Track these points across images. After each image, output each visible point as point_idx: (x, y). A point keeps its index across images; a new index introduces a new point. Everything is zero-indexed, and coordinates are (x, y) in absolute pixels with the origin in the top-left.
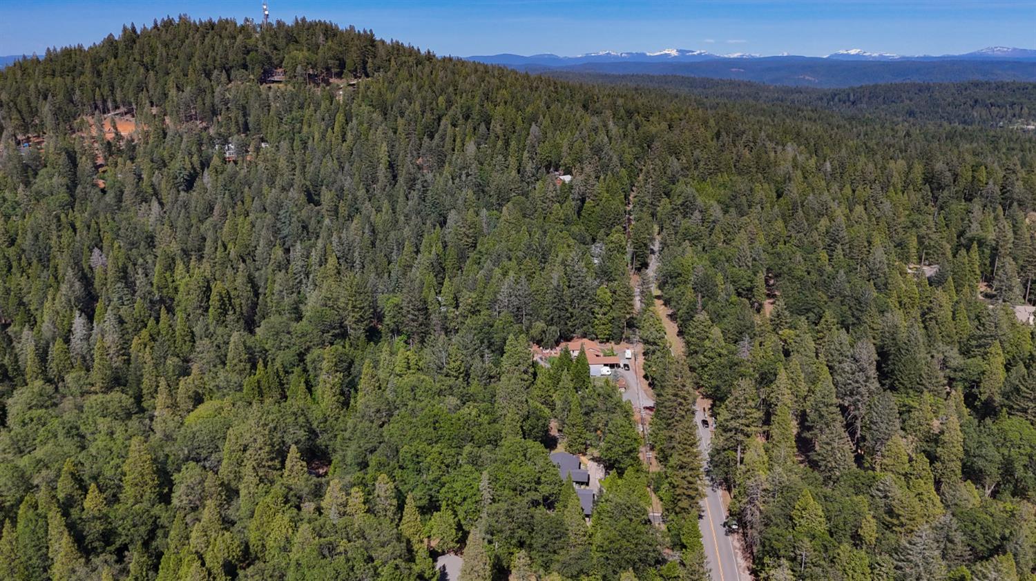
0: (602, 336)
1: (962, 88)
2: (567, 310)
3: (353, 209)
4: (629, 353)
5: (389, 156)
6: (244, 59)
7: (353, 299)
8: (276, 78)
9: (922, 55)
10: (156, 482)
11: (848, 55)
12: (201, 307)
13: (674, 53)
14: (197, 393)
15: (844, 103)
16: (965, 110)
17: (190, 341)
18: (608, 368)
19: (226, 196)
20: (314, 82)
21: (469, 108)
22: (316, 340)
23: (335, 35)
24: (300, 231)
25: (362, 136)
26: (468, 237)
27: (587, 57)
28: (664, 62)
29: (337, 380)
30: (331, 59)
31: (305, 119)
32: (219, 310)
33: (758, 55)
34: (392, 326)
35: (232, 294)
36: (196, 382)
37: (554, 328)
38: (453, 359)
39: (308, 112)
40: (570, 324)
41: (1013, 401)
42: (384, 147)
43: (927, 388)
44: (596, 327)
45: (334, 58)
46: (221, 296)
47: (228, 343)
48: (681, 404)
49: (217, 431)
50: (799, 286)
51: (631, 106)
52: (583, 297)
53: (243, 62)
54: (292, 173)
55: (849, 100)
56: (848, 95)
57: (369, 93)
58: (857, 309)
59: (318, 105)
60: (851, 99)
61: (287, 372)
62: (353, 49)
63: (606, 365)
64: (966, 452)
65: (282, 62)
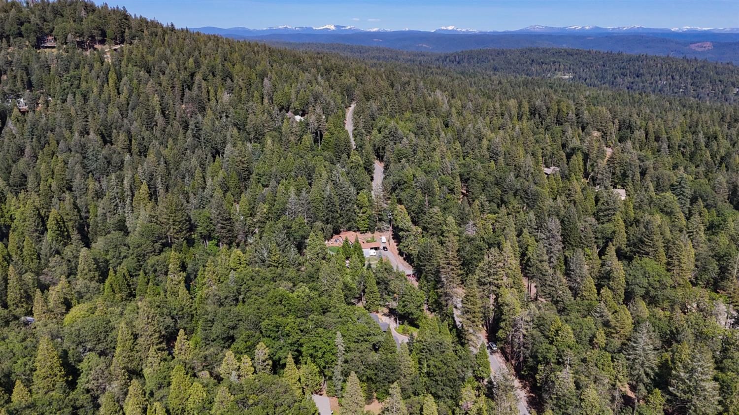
0: (363, 229)
1: (523, 53)
2: (337, 212)
3: (142, 146)
4: (384, 239)
5: (161, 105)
6: (19, 29)
7: (173, 215)
8: (48, 44)
9: (492, 31)
10: (63, 373)
11: (447, 30)
12: (36, 230)
13: (332, 27)
14: (66, 299)
15: (453, 62)
16: (527, 66)
17: (37, 259)
18: (374, 251)
19: (34, 140)
20: (82, 48)
21: (213, 67)
22: (150, 249)
23: (94, 11)
24: (106, 166)
25: (134, 90)
26: (243, 163)
27: (271, 29)
28: (326, 34)
29: (181, 278)
30: (94, 29)
31: (82, 77)
32: (58, 232)
33: (389, 30)
34: (205, 232)
35: (65, 218)
36: (64, 291)
37: (329, 226)
38: (274, 254)
39: (84, 72)
40: (340, 222)
41: (639, 248)
42: (157, 98)
43: (585, 244)
44: (358, 222)
45: (97, 28)
46: (57, 220)
47: (77, 257)
48: (452, 269)
49: (98, 327)
50: (482, 185)
51: (328, 65)
52: (347, 202)
53: (18, 31)
54: (86, 119)
55: (456, 61)
56: (455, 57)
57: (132, 56)
58: (526, 198)
59: (92, 67)
60: (457, 60)
61: (131, 276)
62: (111, 22)
63: (371, 249)
64: (627, 283)
65: (52, 32)
